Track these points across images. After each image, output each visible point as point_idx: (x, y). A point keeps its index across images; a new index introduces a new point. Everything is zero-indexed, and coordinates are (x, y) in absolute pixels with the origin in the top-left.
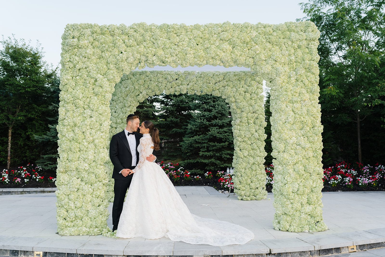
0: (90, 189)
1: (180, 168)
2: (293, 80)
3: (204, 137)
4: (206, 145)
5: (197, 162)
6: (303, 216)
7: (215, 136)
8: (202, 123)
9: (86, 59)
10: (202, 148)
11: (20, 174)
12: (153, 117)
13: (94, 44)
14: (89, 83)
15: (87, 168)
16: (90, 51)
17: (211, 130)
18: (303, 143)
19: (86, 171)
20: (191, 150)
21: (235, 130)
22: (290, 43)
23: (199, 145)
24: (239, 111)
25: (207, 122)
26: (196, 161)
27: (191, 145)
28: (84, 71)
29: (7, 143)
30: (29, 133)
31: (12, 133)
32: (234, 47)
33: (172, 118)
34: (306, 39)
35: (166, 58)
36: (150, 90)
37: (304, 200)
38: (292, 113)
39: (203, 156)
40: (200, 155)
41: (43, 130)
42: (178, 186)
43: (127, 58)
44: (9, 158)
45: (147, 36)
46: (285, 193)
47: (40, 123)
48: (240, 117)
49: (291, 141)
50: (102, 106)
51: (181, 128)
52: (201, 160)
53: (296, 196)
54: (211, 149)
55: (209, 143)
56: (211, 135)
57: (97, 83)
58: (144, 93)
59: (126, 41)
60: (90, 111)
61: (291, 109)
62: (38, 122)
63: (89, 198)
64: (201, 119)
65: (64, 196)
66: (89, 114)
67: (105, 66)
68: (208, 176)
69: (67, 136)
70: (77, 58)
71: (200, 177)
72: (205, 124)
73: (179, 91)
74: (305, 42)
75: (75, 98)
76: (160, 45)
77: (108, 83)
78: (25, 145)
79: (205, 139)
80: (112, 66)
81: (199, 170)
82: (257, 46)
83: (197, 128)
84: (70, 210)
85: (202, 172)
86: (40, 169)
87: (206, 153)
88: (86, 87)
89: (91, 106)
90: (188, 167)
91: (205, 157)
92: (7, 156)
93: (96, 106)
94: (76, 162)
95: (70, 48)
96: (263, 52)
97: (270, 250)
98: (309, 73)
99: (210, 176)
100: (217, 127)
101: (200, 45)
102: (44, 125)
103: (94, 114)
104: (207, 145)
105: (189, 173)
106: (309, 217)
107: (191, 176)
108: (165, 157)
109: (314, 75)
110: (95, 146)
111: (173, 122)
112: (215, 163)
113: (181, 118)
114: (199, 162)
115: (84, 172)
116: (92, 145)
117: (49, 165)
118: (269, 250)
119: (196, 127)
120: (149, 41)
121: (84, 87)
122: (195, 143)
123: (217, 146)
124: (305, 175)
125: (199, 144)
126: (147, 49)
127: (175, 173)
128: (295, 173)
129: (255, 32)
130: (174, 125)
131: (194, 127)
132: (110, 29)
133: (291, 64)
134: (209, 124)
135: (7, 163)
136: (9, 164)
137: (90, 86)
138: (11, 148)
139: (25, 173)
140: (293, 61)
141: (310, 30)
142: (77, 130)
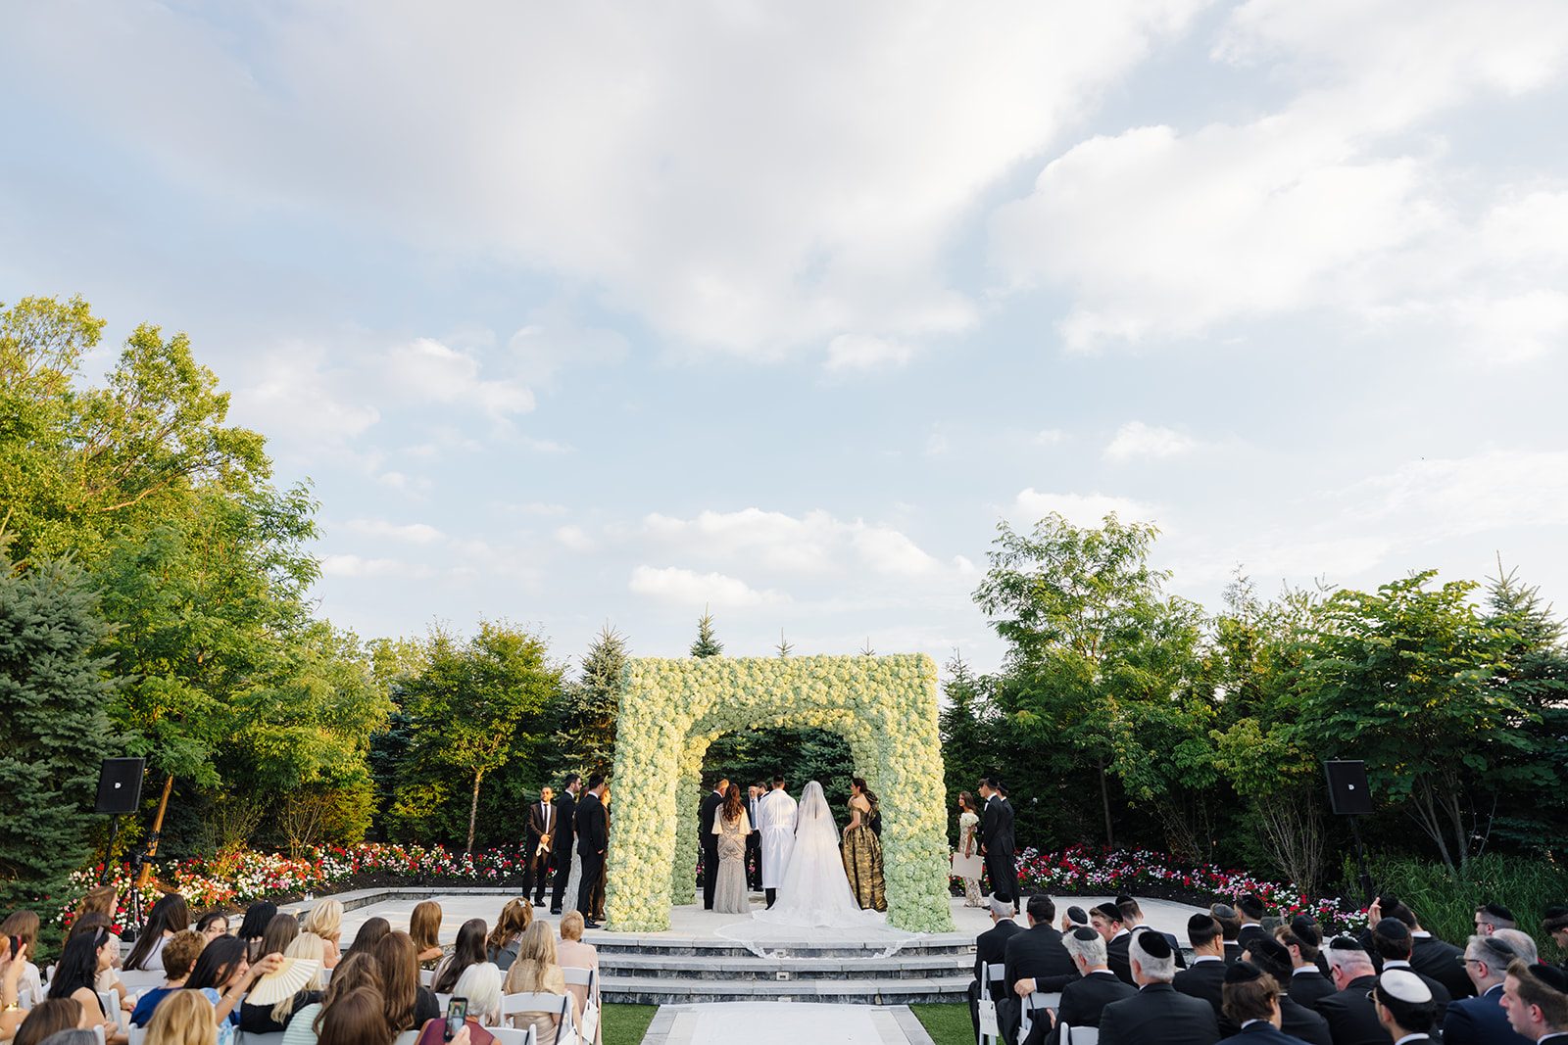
0: (650, 870)
2: (903, 728)
6: (921, 909)
9: (651, 702)
11: (492, 863)
12: (731, 754)
13: (660, 683)
14: (654, 732)
15: (648, 842)
16: (656, 692)
18: (917, 811)
19: (646, 846)
22: (898, 682)
24: (863, 756)
25: (829, 767)
28: (648, 717)
29: (470, 804)
30: (510, 785)
31: (481, 784)
32: (830, 687)
33: (767, 756)
34: (918, 677)
35: (746, 700)
36: (727, 722)
37: (923, 887)
38: (903, 772)
41: (534, 780)
43: (700, 701)
44: (471, 832)
45: (726, 672)
46: (897, 879)
47: (530, 767)
49: (903, 808)
50: (668, 761)
53: (911, 882)
56: (835, 792)
57: (663, 732)
58: (718, 726)
59: (700, 679)
60: (653, 768)
61: (902, 766)
62: (526, 765)
63: (648, 881)
64: (817, 761)
65: (618, 878)
66: (652, 771)
67: (673, 711)
69: (625, 798)
70: (640, 702)
74: (916, 681)
75: (637, 751)
76: (739, 684)
77: (676, 732)
78: (501, 807)
80: (681, 711)
82: (858, 686)
84: (624, 897)
88: (649, 737)
89: (655, 761)
92: (470, 828)
93: (661, 761)
94: (634, 834)
96: (867, 692)
98: (923, 720)
100: (845, 777)
102: (536, 770)
103: (659, 771)
106: (930, 912)
109: (929, 722)
110: (658, 812)
113: (784, 758)
115: (643, 847)
116: (655, 811)
118: (863, 944)
120: (726, 680)
121: (647, 738)
124: (923, 854)
126: (724, 689)
128: (909, 850)
129: (856, 666)
130: (770, 771)
132: (680, 665)
133: (901, 708)
135: (467, 841)
136: (470, 843)
137: (655, 736)
138: (476, 813)
139: (502, 861)
140: (903, 704)
141: (922, 664)
142: (636, 792)
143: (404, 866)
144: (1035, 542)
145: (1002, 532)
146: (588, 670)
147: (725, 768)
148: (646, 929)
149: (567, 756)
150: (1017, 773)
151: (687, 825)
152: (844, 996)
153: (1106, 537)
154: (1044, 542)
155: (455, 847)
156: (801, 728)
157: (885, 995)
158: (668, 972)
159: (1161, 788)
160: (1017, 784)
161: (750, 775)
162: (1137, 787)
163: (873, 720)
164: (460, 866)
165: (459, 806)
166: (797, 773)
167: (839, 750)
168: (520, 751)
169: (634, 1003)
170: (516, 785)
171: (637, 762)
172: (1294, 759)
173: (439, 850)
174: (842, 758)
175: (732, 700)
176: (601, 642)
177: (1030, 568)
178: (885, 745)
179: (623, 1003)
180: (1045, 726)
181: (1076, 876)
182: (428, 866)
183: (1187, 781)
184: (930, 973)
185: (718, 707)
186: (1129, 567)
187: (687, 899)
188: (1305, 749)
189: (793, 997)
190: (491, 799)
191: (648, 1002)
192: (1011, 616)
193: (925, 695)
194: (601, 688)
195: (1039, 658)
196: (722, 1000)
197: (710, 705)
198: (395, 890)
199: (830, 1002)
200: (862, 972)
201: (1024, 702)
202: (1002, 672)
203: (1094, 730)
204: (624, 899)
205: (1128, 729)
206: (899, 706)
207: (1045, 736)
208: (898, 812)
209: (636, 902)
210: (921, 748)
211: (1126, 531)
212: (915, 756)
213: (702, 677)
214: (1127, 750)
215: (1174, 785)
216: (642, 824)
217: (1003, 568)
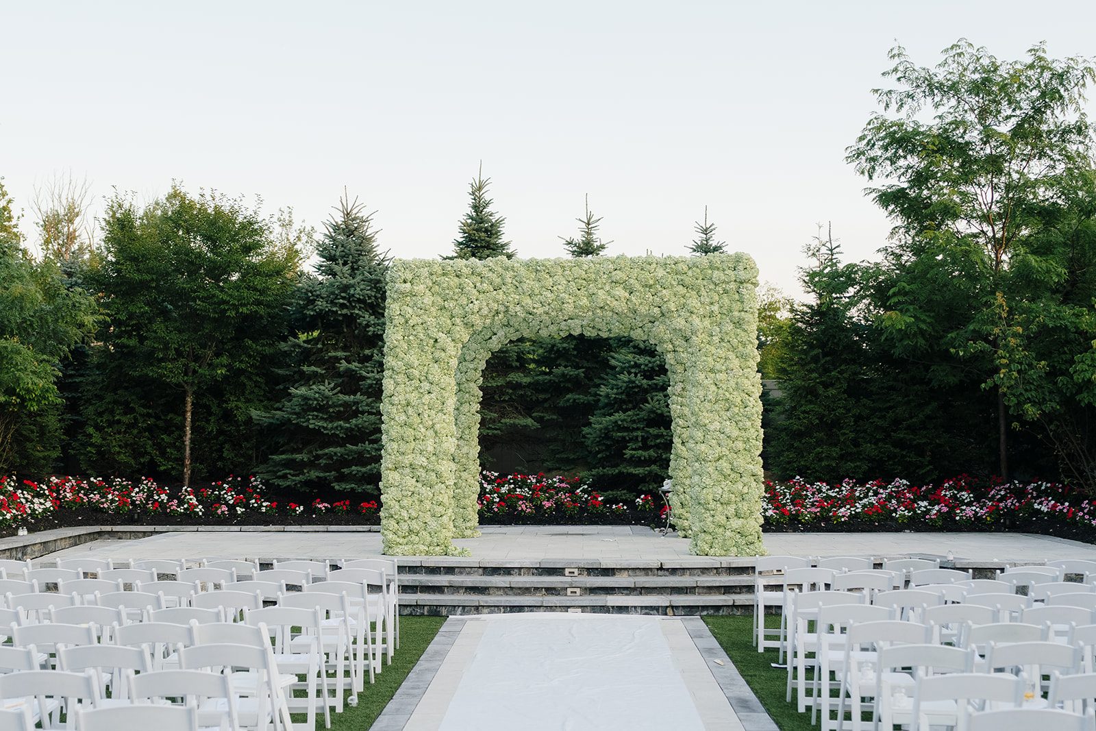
0: (430, 493)
1: (581, 488)
2: (716, 339)
3: (638, 415)
4: (639, 433)
5: (621, 473)
6: (728, 533)
7: (660, 414)
8: (631, 382)
9: (422, 311)
10: (631, 440)
11: (220, 498)
12: (518, 364)
13: (433, 290)
14: (427, 345)
15: (426, 464)
16: (428, 300)
17: (650, 400)
18: (727, 430)
19: (424, 468)
20: (608, 447)
21: (673, 404)
22: (712, 286)
23: (625, 434)
24: (680, 369)
25: (645, 381)
26: (617, 471)
27: (606, 434)
28: (419, 328)
29: (182, 428)
30: (232, 405)
31: (193, 404)
32: (632, 293)
33: (566, 366)
34: (735, 281)
35: (534, 308)
36: (512, 329)
37: (731, 510)
38: (713, 388)
39: (633, 459)
40: (625, 456)
41: (261, 398)
42: (574, 525)
43: (480, 309)
44: (187, 462)
45: (509, 276)
46: (702, 502)
47: (256, 382)
48: (682, 380)
49: (712, 428)
50: (444, 377)
51: (586, 393)
52: (628, 468)
53: (718, 505)
54: (653, 443)
55: (648, 429)
56: (652, 411)
57: (438, 345)
58: (501, 333)
59: (478, 284)
60: (428, 384)
61: (712, 382)
62: (251, 379)
63: (427, 504)
64: (630, 374)
65: (394, 501)
66: (427, 388)
67: (449, 321)
68: (643, 505)
70: (410, 310)
71: (625, 507)
72: (639, 384)
73: (568, 331)
74: (733, 286)
75: (409, 366)
76: (525, 290)
77: (452, 344)
78: (221, 432)
79: (638, 419)
80: (458, 321)
81: (625, 491)
82: (664, 291)
83: (622, 393)
84: (402, 521)
85: (629, 496)
86: (259, 487)
87: (640, 451)
88: (422, 351)
89: (430, 377)
90: (599, 485)
91: (639, 462)
92: (185, 458)
93: (437, 377)
94: (409, 456)
95: (401, 296)
96: (674, 299)
97: (661, 563)
98: (738, 330)
99: (648, 503)
101: (583, 290)
102: (263, 386)
103: (435, 388)
104: (643, 434)
105: (600, 499)
106: (738, 536)
107: (605, 507)
108: (548, 464)
109: (746, 333)
110: (436, 433)
111: (568, 377)
112: (660, 475)
113: (588, 369)
114: (623, 473)
115: (421, 470)
116: (432, 431)
117: (289, 476)
118: (659, 564)
119: (620, 391)
120: (510, 285)
121: (420, 351)
122: (616, 428)
123: (666, 437)
124: (732, 476)
125: (624, 432)
126: (507, 296)
127: (568, 497)
128: (717, 472)
129: (662, 269)
130: (569, 385)
131: (615, 391)
132: (455, 268)
133: (713, 316)
134: (648, 385)
135: (182, 473)
136: (187, 476)
137: (428, 349)
138: (191, 439)
139: (232, 495)
140: (717, 313)
141: (741, 267)
142: (410, 410)
143: (113, 501)
144: (941, 76)
145: (897, 60)
146: (323, 257)
147: (510, 382)
148: (427, 553)
149: (305, 368)
150: (892, 388)
151: (465, 450)
152: (635, 607)
154: (954, 76)
155: (171, 480)
156: (604, 335)
157: (677, 607)
158: (454, 589)
159: (1053, 406)
160: (889, 401)
161: (544, 391)
162: (1020, 405)
163: (680, 330)
164: (181, 503)
165: (167, 431)
166: (603, 388)
168: (241, 362)
169: (422, 615)
170: (240, 404)
171: (410, 378)
173: (147, 484)
174: (657, 370)
175: (518, 308)
176: (339, 218)
177: (927, 115)
178: (694, 359)
179: (410, 614)
180: (921, 330)
181: (945, 509)
182: (141, 501)
183: (1085, 398)
184: (728, 590)
185: (501, 316)
187: (468, 532)
189: (584, 608)
190: (208, 421)
191: (437, 614)
192: (898, 181)
193: (742, 302)
194: (345, 281)
196: (511, 611)
197: (491, 315)
198: (108, 528)
199: (621, 613)
200: (656, 588)
201: (895, 300)
203: (978, 336)
204: (402, 523)
205: (1015, 335)
206: (711, 315)
207: (921, 342)
208: (707, 431)
209: (415, 526)
210: (736, 363)
211: (1059, 67)
212: (728, 370)
213: (482, 283)
214: (1012, 361)
215: (1068, 402)
216: (419, 446)
217: (892, 116)
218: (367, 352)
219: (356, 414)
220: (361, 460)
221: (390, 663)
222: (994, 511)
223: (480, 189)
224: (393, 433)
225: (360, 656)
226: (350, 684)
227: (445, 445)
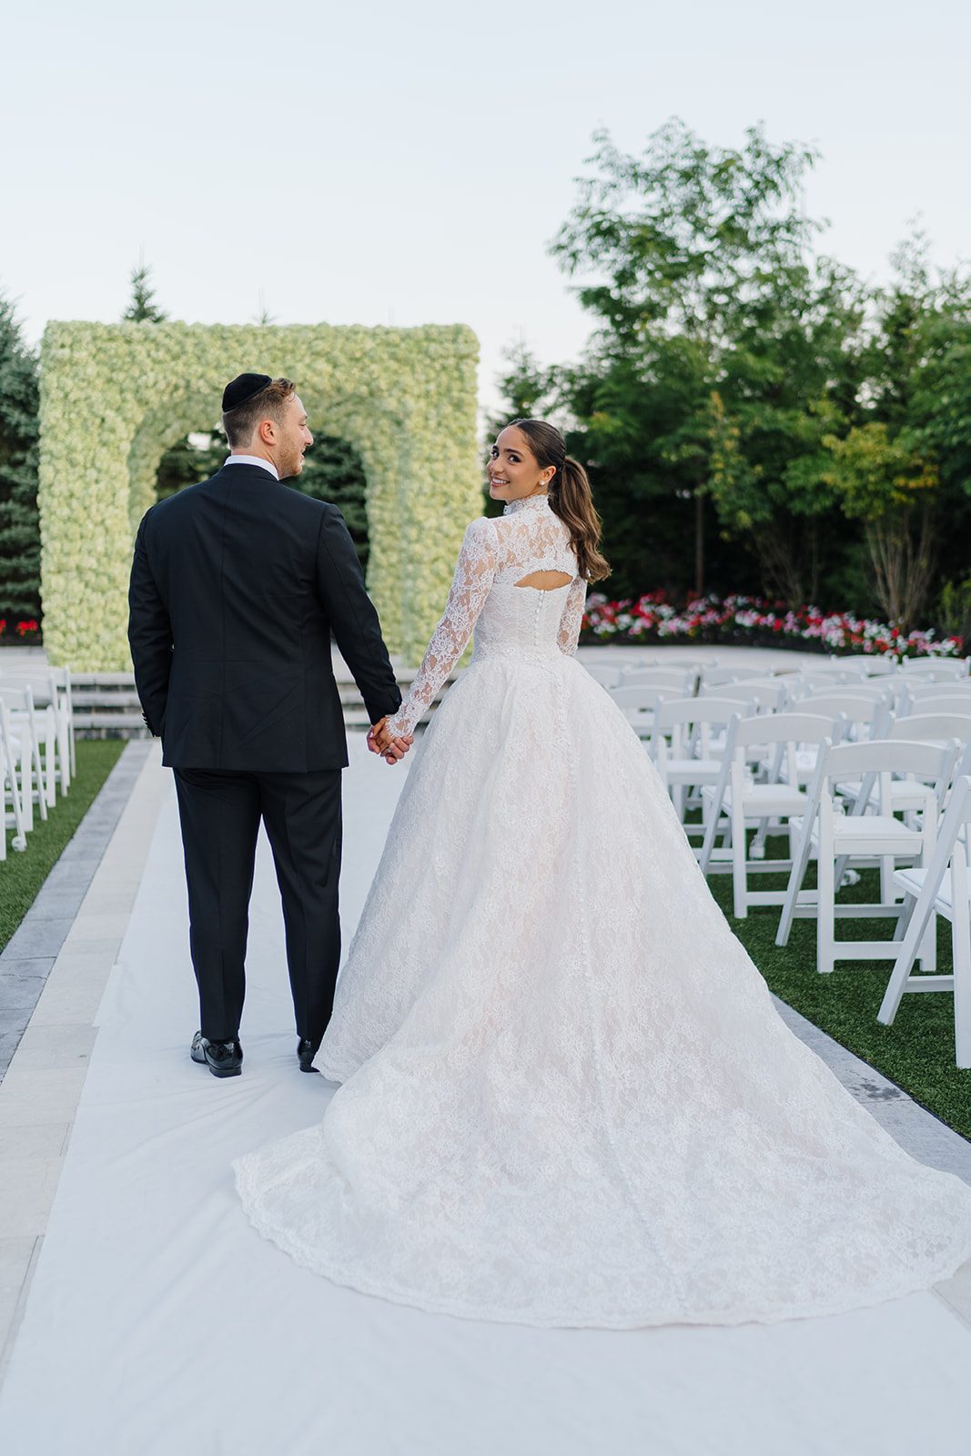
2: (433, 423)
9: (85, 383)
13: (97, 358)
14: (93, 425)
15: (94, 566)
16: (92, 370)
18: (445, 528)
19: (93, 571)
22: (428, 361)
24: (379, 469)
28: (82, 405)
32: (336, 367)
34: (455, 355)
38: (429, 480)
43: (156, 383)
45: (190, 342)
48: (381, 481)
49: (428, 525)
50: (115, 463)
57: (106, 425)
60: (95, 472)
61: (427, 472)
63: (99, 614)
65: (58, 613)
66: (94, 477)
67: (118, 396)
69: (58, 512)
70: (70, 382)
74: (452, 361)
75: (71, 450)
77: (123, 424)
80: (129, 396)
82: (373, 366)
84: (70, 633)
88: (87, 432)
89: (98, 464)
93: (105, 464)
94: (75, 557)
95: (58, 364)
96: (384, 375)
103: (102, 478)
110: (107, 530)
115: (89, 573)
116: (101, 528)
120: (191, 354)
121: (84, 432)
126: (188, 368)
129: (370, 340)
133: (430, 397)
137: (94, 429)
140: (434, 392)
141: (461, 339)
142: (74, 503)
144: (647, 164)
145: (599, 146)
148: (101, 669)
153: (747, 161)
154: (660, 165)
159: (764, 514)
162: (732, 513)
163: (392, 415)
167: (346, 467)
169: (99, 738)
171: (73, 464)
172: (916, 472)
174: (350, 479)
175: (201, 383)
177: (634, 206)
178: (407, 448)
181: (647, 625)
183: (797, 506)
185: (180, 393)
186: (772, 210)
188: (932, 460)
191: (116, 737)
192: (600, 277)
193: (465, 383)
195: (636, 343)
197: (169, 390)
201: (604, 401)
202: (581, 360)
203: (689, 440)
204: (69, 635)
205: (731, 438)
206: (427, 394)
207: (627, 449)
208: (421, 529)
209: (85, 638)
210: (454, 451)
211: (776, 153)
212: (447, 459)
213: (157, 350)
214: (728, 465)
215: (780, 511)
216: (87, 545)
217: (595, 204)
218: (19, 456)
219: (9, 524)
220: (17, 576)
221: (65, 793)
222: (698, 625)
223: (142, 276)
224: (55, 530)
225: (27, 785)
226: (15, 822)
227: (118, 545)
